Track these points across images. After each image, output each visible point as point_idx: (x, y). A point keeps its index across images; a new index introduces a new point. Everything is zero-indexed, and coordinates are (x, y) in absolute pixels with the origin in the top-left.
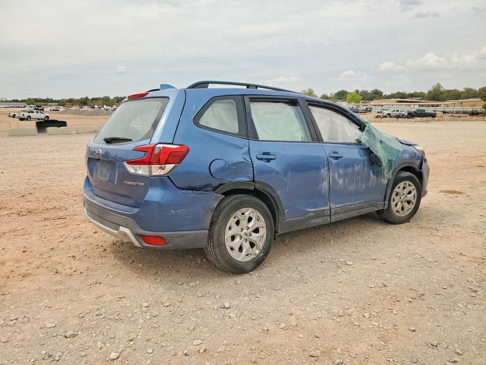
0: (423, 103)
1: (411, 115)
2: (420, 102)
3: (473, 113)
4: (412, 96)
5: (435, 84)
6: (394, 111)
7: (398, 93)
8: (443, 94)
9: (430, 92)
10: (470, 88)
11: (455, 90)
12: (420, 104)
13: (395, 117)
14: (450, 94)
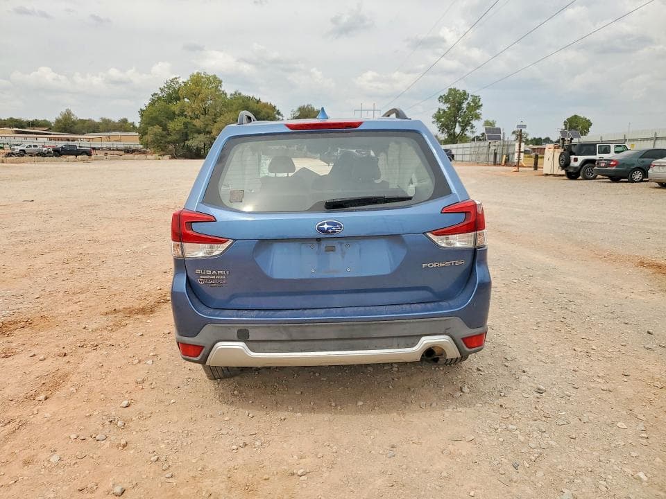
0: (54, 136)
1: (58, 153)
2: (51, 134)
3: (128, 150)
4: (33, 124)
5: (64, 111)
6: (30, 146)
7: (11, 119)
8: (75, 124)
9: (58, 121)
10: (107, 118)
11: (89, 120)
12: (50, 136)
13: (37, 155)
14: (85, 125)
